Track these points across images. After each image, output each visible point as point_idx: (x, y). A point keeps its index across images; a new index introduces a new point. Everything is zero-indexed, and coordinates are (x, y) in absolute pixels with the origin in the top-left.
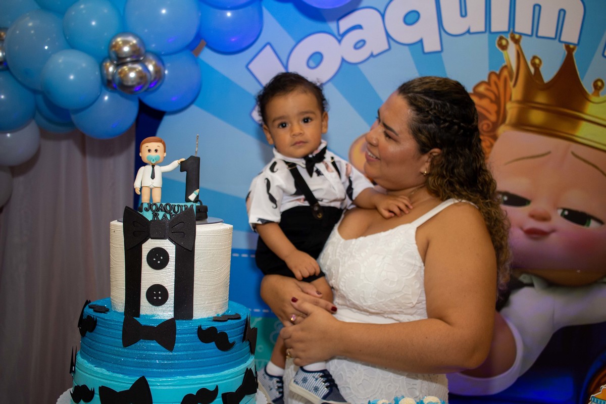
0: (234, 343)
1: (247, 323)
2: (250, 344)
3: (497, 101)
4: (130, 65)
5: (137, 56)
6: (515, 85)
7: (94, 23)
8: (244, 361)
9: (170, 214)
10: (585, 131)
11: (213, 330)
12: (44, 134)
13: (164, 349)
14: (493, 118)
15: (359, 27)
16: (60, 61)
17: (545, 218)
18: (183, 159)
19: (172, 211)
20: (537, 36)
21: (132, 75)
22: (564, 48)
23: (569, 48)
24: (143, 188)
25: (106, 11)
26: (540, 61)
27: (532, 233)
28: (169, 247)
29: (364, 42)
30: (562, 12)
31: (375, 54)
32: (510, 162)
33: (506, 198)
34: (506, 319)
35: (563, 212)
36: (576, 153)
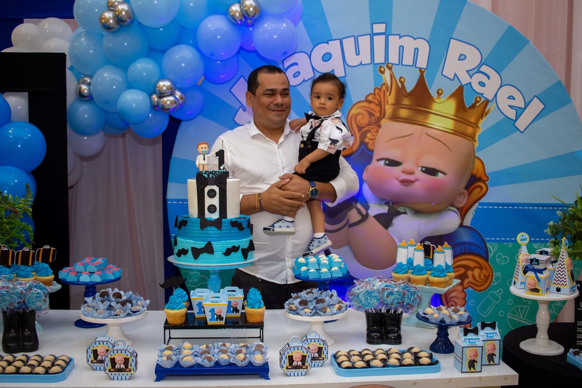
3: (380, 104)
4: (167, 98)
5: (171, 92)
6: (390, 95)
7: (144, 74)
9: (215, 175)
11: (236, 222)
12: (108, 135)
13: (218, 230)
14: (378, 115)
15: (296, 64)
16: (128, 97)
17: (411, 173)
18: (217, 151)
20: (402, 65)
21: (169, 103)
22: (418, 71)
23: (422, 71)
24: (200, 165)
26: (405, 80)
27: (404, 182)
28: (216, 188)
29: (299, 73)
30: (416, 50)
31: (306, 80)
32: (389, 140)
33: (387, 162)
34: (391, 234)
35: (422, 169)
36: (428, 133)
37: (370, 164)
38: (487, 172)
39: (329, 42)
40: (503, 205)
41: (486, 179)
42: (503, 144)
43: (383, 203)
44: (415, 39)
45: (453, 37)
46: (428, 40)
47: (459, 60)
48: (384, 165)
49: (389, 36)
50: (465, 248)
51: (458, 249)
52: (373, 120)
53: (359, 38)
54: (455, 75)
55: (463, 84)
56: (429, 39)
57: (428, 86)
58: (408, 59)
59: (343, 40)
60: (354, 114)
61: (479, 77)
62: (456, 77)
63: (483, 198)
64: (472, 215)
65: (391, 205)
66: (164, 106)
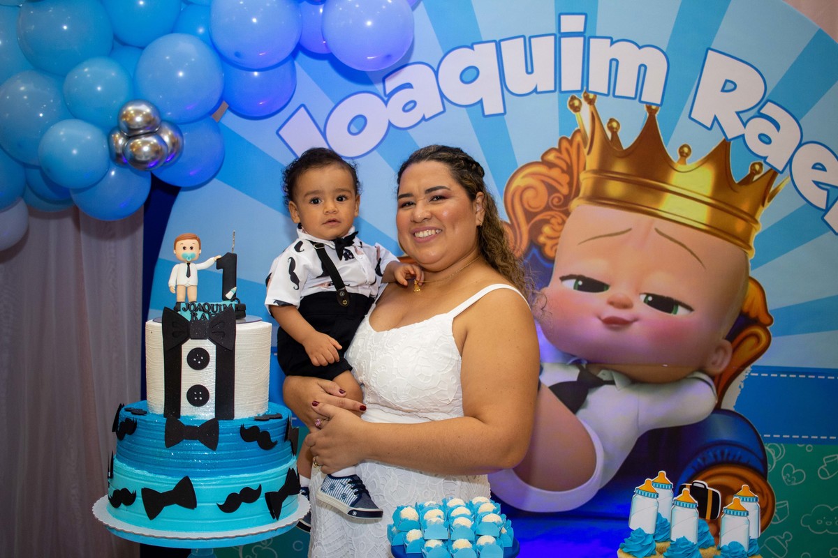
0: (276, 443)
1: (288, 422)
2: (292, 445)
3: (569, 171)
4: (144, 139)
5: (151, 128)
6: (589, 152)
7: (99, 89)
8: (286, 461)
9: (209, 313)
10: (669, 204)
11: (255, 428)
12: (32, 211)
13: (208, 449)
14: (565, 190)
15: (409, 86)
16: (62, 133)
17: (626, 306)
18: (219, 257)
19: (211, 311)
20: (614, 96)
21: (146, 149)
22: (645, 109)
23: (651, 110)
24: (178, 287)
25: (113, 74)
26: (618, 124)
27: (611, 322)
28: (209, 347)
29: (415, 103)
30: (643, 68)
31: (427, 117)
32: (585, 241)
33: (580, 283)
34: (583, 422)
35: (646, 298)
36: (660, 229)
37: (547, 285)
38: (769, 308)
39: (475, 46)
40: (797, 371)
41: (768, 320)
42: (802, 254)
43: (570, 362)
44: (640, 48)
45: (712, 47)
46: (665, 50)
47: (723, 90)
48: (575, 288)
49: (592, 40)
50: (722, 453)
51: (711, 454)
52: (556, 200)
53: (533, 40)
54: (715, 119)
55: (729, 137)
56: (667, 49)
57: (662, 138)
58: (626, 86)
59: (502, 43)
60: (518, 187)
61: (761, 126)
62: (716, 123)
63: (761, 358)
64: (740, 390)
65: (584, 366)
66: (135, 155)
